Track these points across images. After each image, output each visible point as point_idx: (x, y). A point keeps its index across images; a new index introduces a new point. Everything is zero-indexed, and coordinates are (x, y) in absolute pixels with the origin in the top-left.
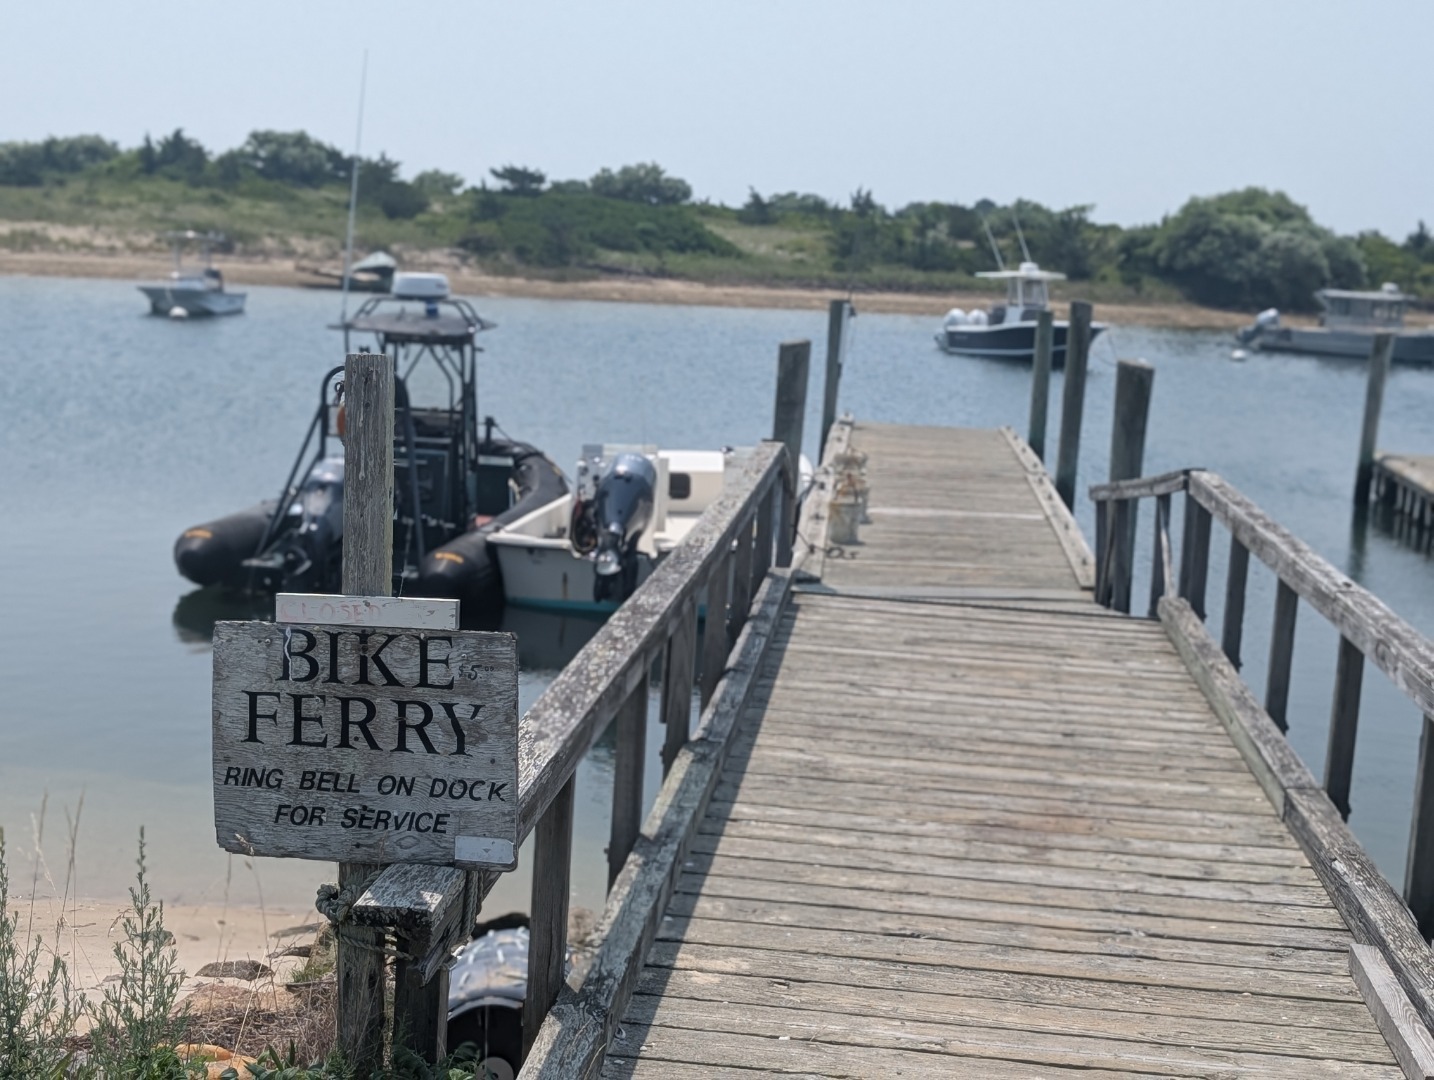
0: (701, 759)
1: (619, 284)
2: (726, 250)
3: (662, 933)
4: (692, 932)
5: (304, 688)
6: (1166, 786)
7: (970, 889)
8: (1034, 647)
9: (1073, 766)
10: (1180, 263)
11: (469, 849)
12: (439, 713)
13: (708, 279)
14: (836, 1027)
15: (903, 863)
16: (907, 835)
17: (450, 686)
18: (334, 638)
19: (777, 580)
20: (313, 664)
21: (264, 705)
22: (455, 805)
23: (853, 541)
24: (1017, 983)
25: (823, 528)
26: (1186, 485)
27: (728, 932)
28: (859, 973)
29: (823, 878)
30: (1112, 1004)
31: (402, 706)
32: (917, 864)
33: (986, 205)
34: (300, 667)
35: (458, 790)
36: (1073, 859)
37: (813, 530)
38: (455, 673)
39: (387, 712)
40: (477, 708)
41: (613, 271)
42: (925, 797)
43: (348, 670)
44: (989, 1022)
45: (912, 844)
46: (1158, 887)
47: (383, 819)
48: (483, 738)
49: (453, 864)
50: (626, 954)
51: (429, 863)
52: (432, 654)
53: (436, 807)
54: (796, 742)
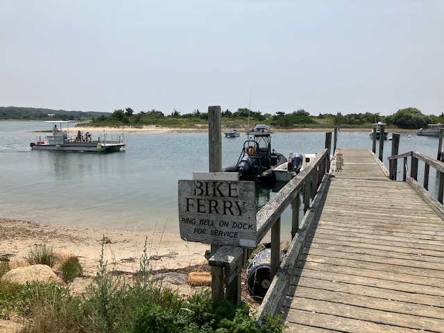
0: (312, 211)
1: (297, 129)
2: (315, 123)
3: (304, 252)
4: (310, 252)
5: (200, 197)
6: (417, 217)
7: (375, 242)
8: (381, 187)
9: (394, 212)
10: (397, 121)
11: (244, 242)
12: (234, 204)
13: (312, 128)
14: (346, 278)
15: (359, 235)
16: (359, 229)
17: (237, 197)
18: (207, 183)
19: (327, 175)
20: (202, 190)
21: (191, 202)
22: (239, 230)
23: (341, 169)
24: (392, 267)
25: (335, 166)
26: (412, 155)
27: (319, 252)
28: (351, 264)
29: (341, 239)
30: (417, 274)
31: (225, 202)
32: (362, 235)
33: (360, 114)
34: (199, 191)
35: (240, 226)
36: (399, 234)
37: (333, 167)
38: (238, 192)
39: (221, 204)
40: (244, 203)
41: (296, 127)
42: (363, 219)
43: (210, 192)
44: (386, 278)
45: (361, 231)
46: (421, 242)
47: (221, 233)
48: (246, 211)
49: (240, 246)
50: (295, 259)
51: (233, 245)
52: (232, 187)
53: (234, 230)
54: (333, 208)
